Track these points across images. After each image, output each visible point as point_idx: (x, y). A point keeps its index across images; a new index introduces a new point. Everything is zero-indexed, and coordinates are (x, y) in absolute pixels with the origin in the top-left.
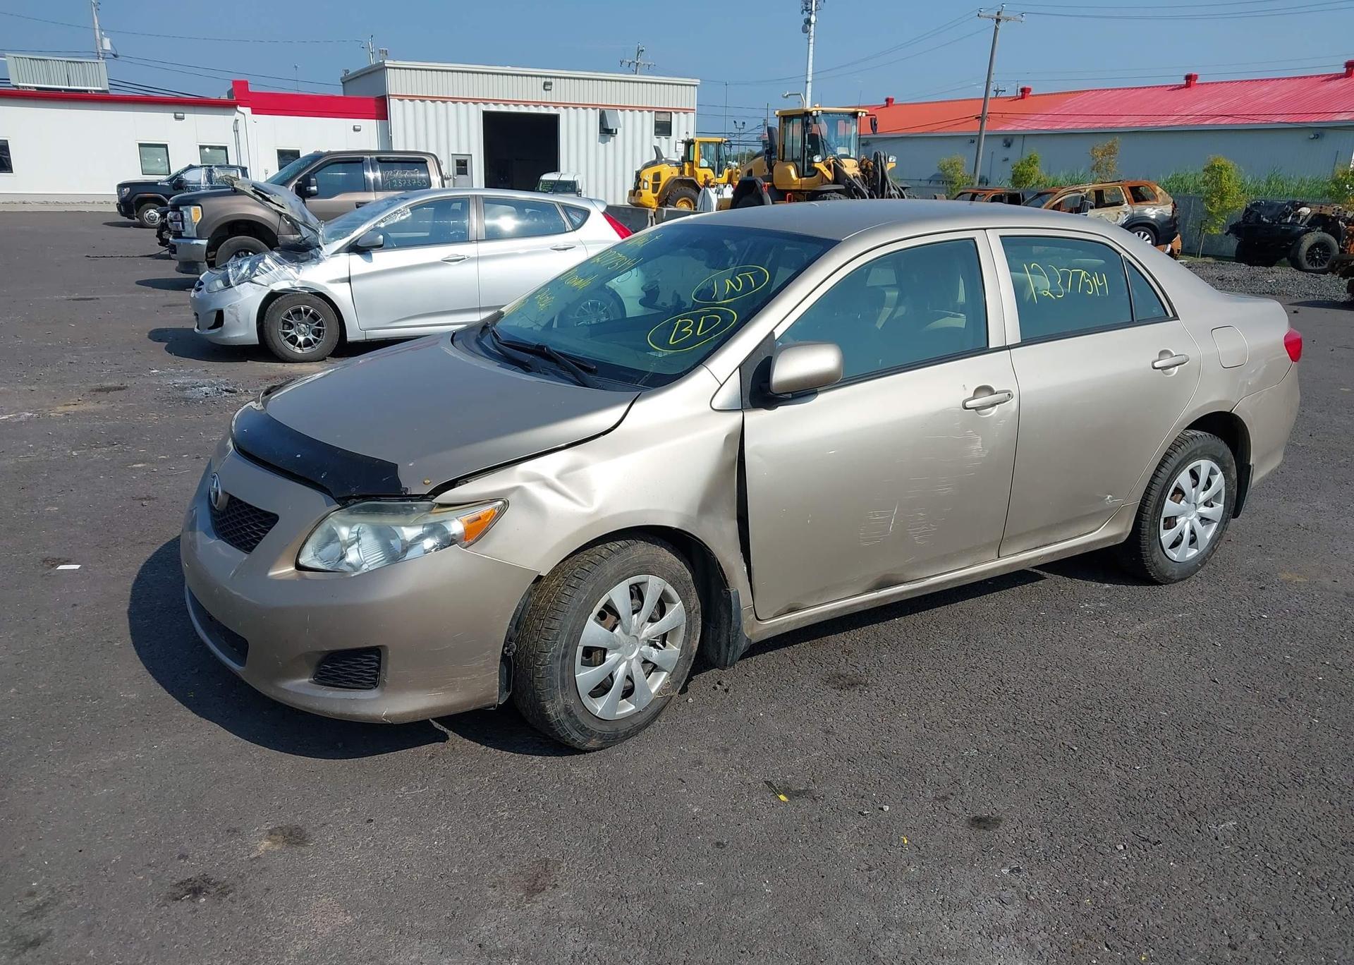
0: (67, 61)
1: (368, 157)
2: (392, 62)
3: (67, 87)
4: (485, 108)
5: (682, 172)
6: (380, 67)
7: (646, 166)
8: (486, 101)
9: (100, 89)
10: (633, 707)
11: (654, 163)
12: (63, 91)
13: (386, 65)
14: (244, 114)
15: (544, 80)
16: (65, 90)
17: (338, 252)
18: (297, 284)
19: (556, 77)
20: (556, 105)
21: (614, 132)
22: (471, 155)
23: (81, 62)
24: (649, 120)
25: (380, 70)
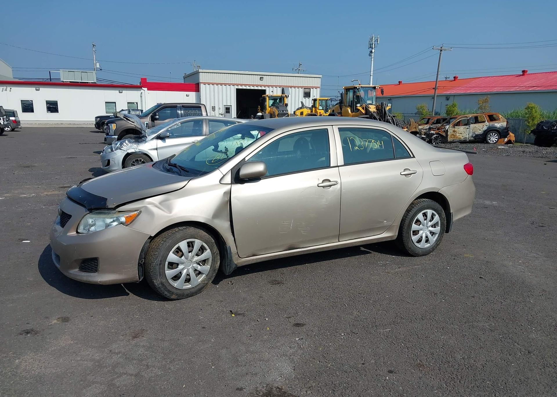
0: (81, 72)
1: (179, 105)
2: (202, 70)
3: (81, 81)
4: (237, 87)
5: (312, 111)
6: (197, 72)
7: (298, 109)
8: (237, 85)
9: (93, 82)
10: (191, 286)
11: (301, 108)
12: (79, 83)
13: (199, 71)
14: (144, 90)
15: (260, 76)
16: (80, 82)
17: (153, 139)
18: (137, 150)
19: (265, 75)
20: (265, 86)
21: (288, 96)
22: (231, 106)
23: (86, 72)
24: (301, 91)
25: (197, 73)
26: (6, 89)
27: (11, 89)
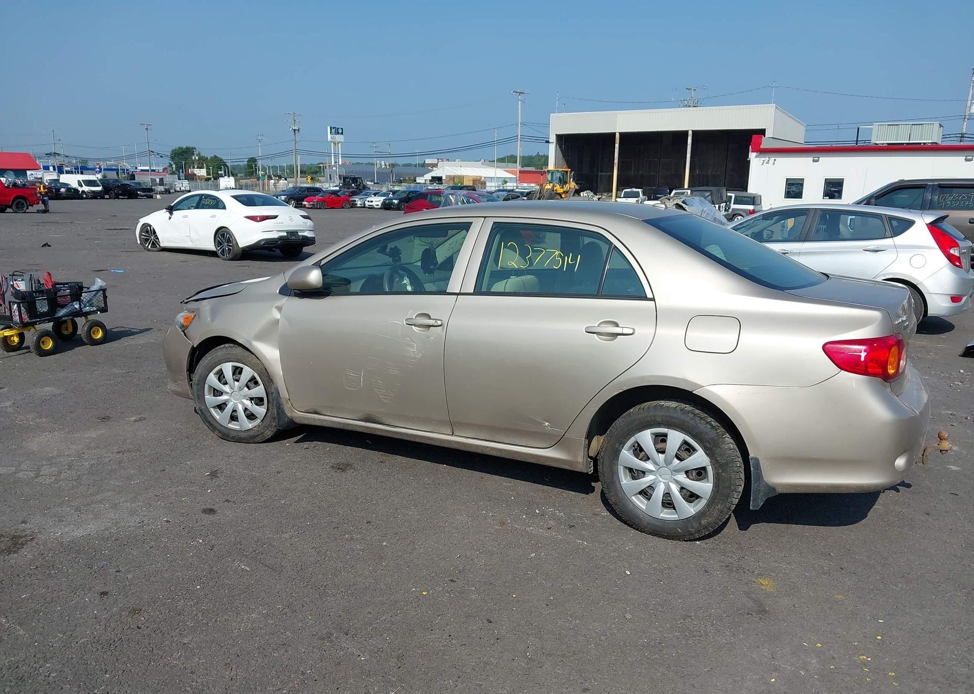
0: (912, 124)
1: (931, 183)
3: (908, 142)
9: (931, 141)
10: (239, 427)
12: (905, 145)
16: (907, 144)
23: (921, 124)
26: (769, 160)
27: (775, 160)
